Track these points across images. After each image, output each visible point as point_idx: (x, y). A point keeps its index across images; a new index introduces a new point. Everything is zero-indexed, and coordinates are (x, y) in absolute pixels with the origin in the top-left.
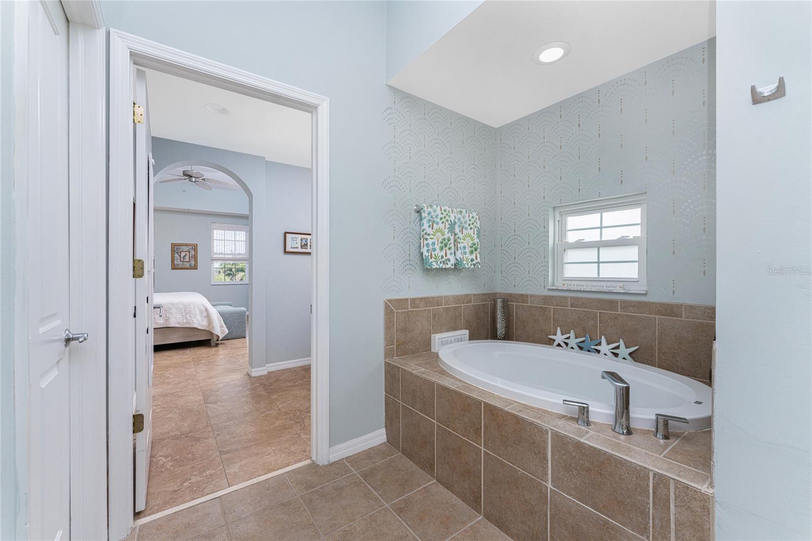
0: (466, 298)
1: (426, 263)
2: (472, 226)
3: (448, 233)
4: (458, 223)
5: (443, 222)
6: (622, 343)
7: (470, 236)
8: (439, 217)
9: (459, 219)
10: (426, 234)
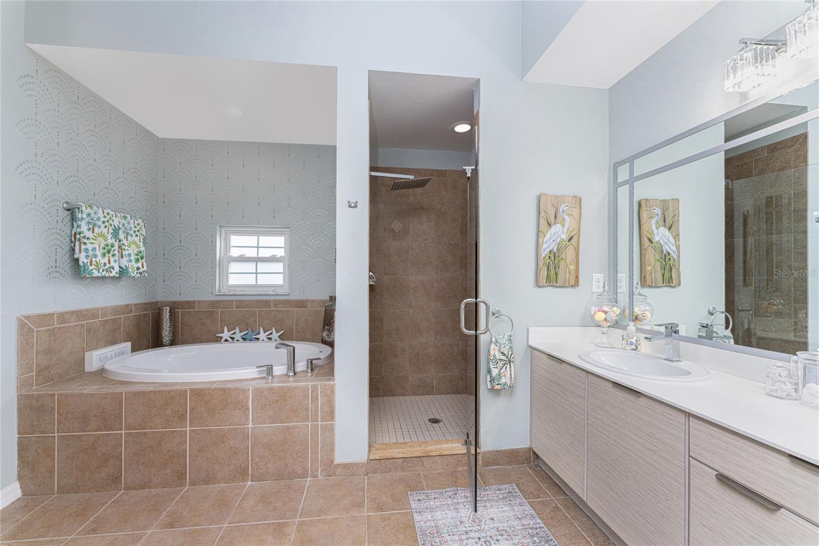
0: (127, 308)
1: (84, 270)
2: (137, 233)
3: (111, 239)
4: (123, 229)
5: (106, 227)
6: (274, 330)
7: (135, 243)
8: (101, 221)
9: (123, 225)
10: (84, 237)
